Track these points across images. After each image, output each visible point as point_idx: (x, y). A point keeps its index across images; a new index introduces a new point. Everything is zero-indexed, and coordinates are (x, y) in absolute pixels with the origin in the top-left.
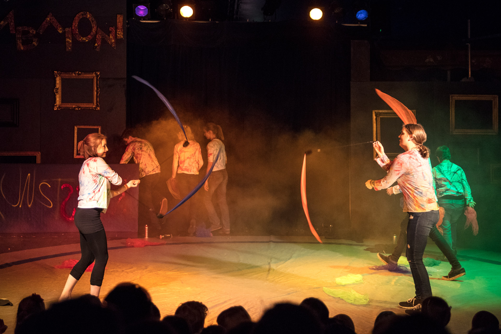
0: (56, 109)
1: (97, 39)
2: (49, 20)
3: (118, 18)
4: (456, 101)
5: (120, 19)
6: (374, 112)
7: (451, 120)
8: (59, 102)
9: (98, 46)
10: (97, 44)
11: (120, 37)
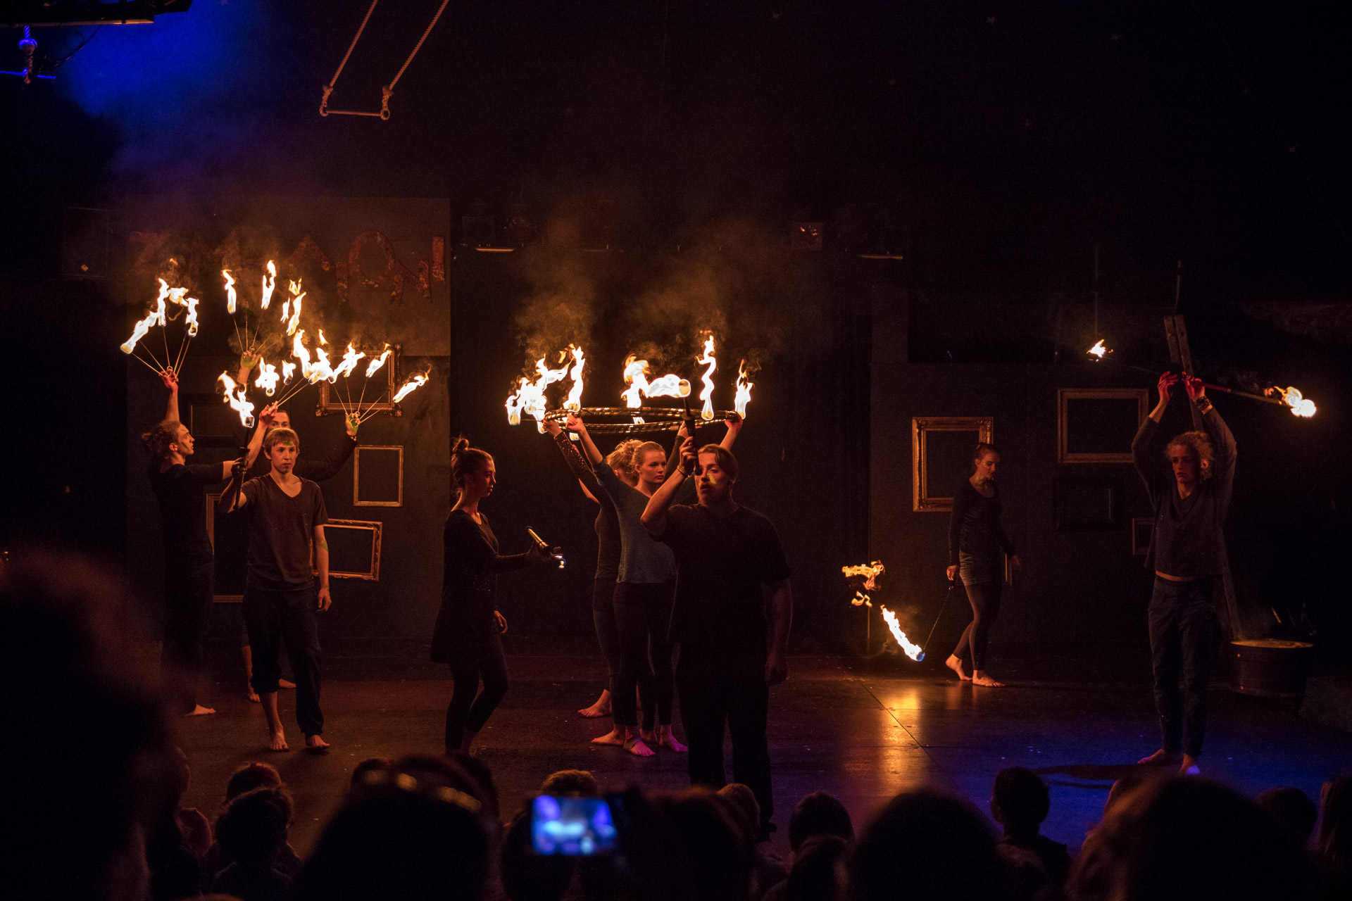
0: (320, 415)
1: (397, 283)
2: (304, 245)
3: (434, 243)
4: (1069, 400)
5: (438, 246)
6: (914, 421)
7: (1059, 437)
8: (325, 402)
9: (397, 295)
10: (396, 291)
11: (439, 278)
